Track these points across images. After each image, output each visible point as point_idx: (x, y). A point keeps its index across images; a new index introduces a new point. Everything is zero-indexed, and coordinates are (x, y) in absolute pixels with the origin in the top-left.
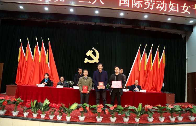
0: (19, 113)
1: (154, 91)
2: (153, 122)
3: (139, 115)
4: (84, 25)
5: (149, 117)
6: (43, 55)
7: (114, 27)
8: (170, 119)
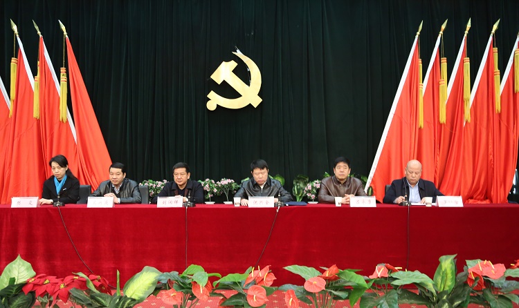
6: (48, 88)
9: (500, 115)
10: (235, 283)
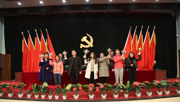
0: (23, 95)
1: (146, 69)
2: (141, 97)
3: (127, 91)
5: (137, 93)
8: (158, 93)
9: (150, 48)
10: (87, 87)
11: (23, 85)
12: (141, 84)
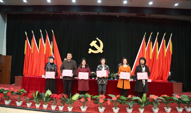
4: (87, 15)
5: (154, 108)
7: (118, 16)
9: (166, 57)
10: (96, 98)
11: (23, 91)
12: (159, 98)
